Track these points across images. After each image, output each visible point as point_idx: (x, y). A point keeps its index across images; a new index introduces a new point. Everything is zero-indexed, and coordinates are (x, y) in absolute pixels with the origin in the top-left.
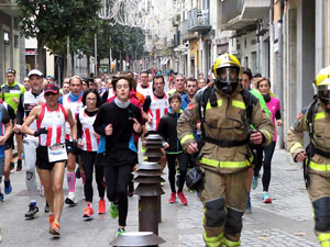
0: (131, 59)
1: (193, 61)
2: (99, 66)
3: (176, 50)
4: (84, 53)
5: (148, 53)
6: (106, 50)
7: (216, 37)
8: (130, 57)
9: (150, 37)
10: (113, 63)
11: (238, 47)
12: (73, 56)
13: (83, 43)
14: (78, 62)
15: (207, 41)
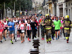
0: (27, 11)
1: (50, 11)
2: (16, 13)
3: (44, 7)
4: (11, 8)
5: (33, 8)
6: (18, 8)
7: (58, 2)
8: (27, 10)
9: (34, 3)
10: (21, 12)
11: (67, 6)
12: (6, 10)
13: (10, 5)
14: (8, 12)
15: (55, 4)
